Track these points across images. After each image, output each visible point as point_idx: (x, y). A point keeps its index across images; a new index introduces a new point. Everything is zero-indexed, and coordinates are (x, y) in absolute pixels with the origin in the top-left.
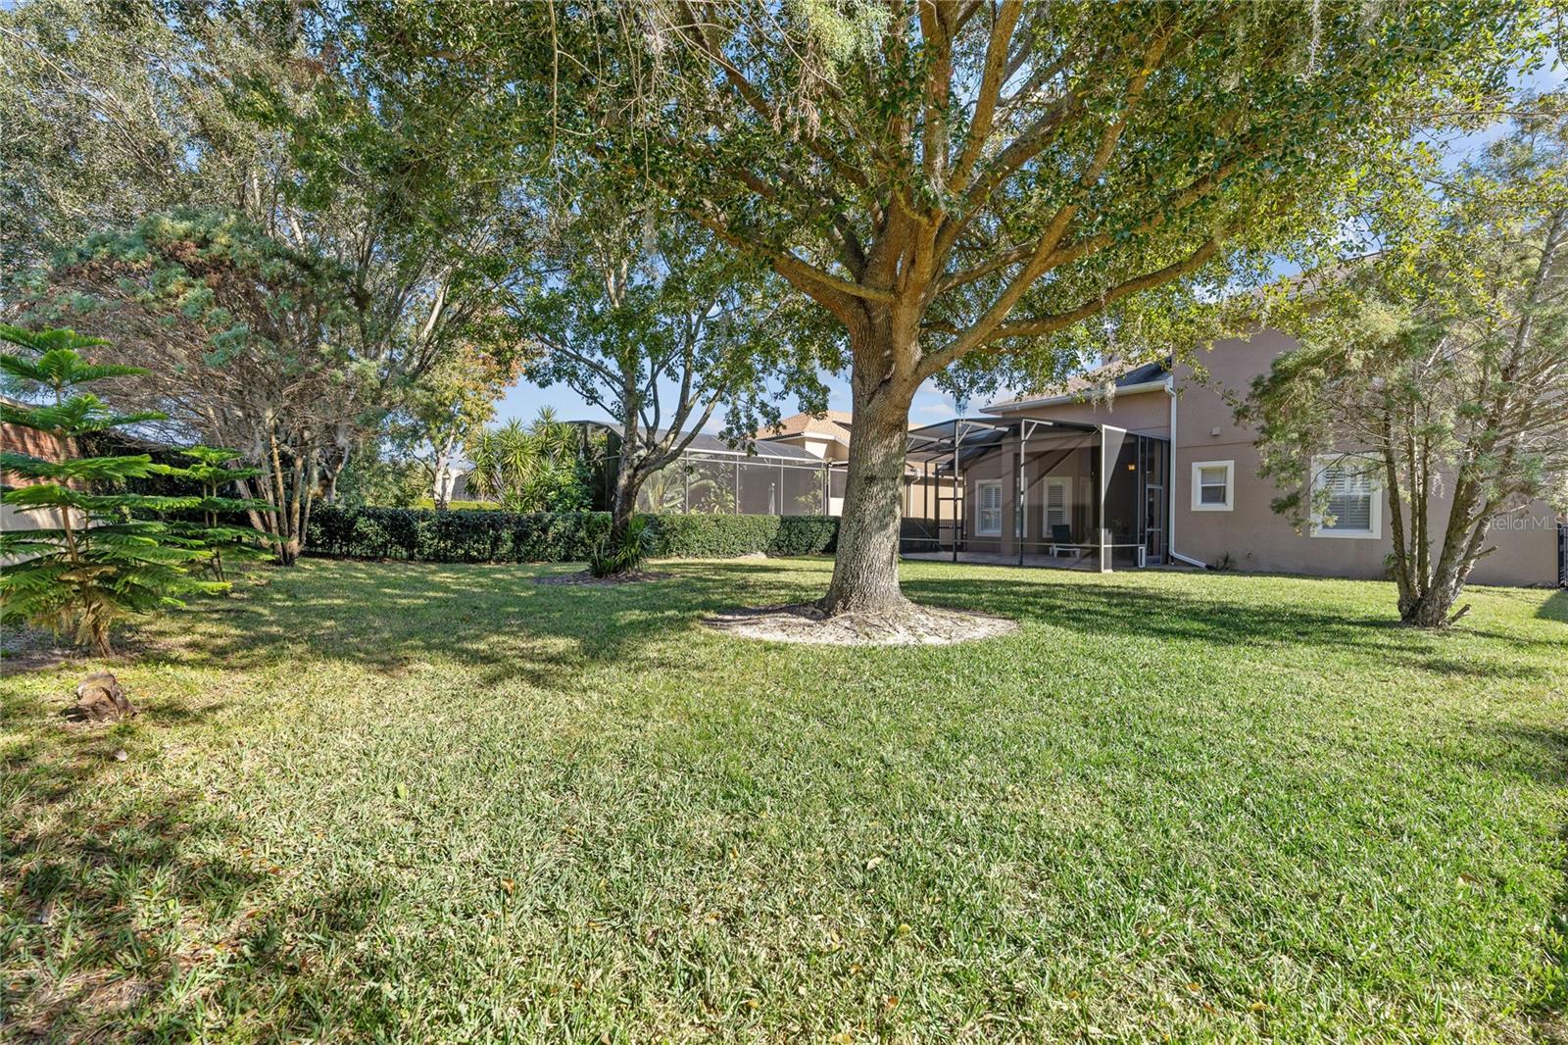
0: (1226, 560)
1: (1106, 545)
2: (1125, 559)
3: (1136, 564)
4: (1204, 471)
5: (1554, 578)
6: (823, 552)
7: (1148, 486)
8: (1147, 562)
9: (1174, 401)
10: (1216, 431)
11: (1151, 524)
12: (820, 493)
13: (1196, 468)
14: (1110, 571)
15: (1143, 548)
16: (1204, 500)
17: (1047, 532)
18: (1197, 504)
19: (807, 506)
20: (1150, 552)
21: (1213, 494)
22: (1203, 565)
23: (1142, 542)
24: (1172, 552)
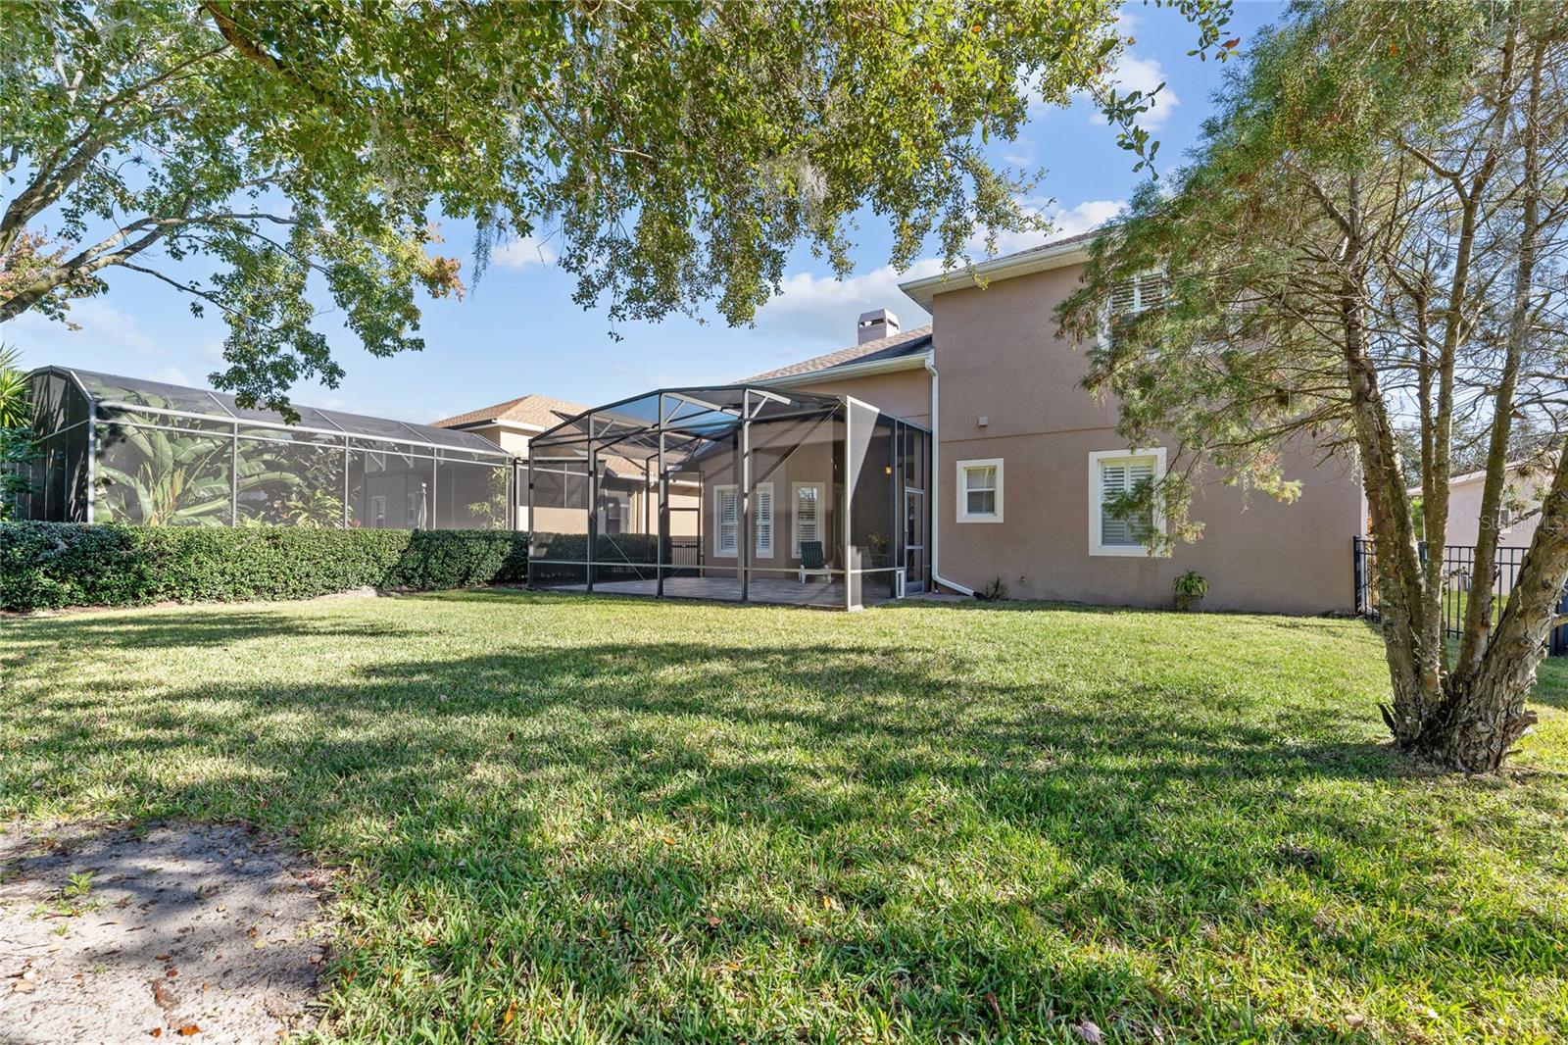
0: (997, 586)
1: (853, 570)
2: (879, 590)
3: (893, 595)
4: (971, 473)
5: (1350, 603)
6: (491, 583)
7: (907, 490)
8: (907, 590)
9: (935, 380)
10: (983, 421)
11: (911, 543)
12: (503, 500)
13: (962, 466)
14: (859, 607)
15: (901, 573)
16: (971, 509)
17: (796, 553)
18: (963, 515)
19: (483, 517)
20: (909, 579)
21: (981, 501)
22: (970, 592)
23: (901, 564)
24: (936, 576)
